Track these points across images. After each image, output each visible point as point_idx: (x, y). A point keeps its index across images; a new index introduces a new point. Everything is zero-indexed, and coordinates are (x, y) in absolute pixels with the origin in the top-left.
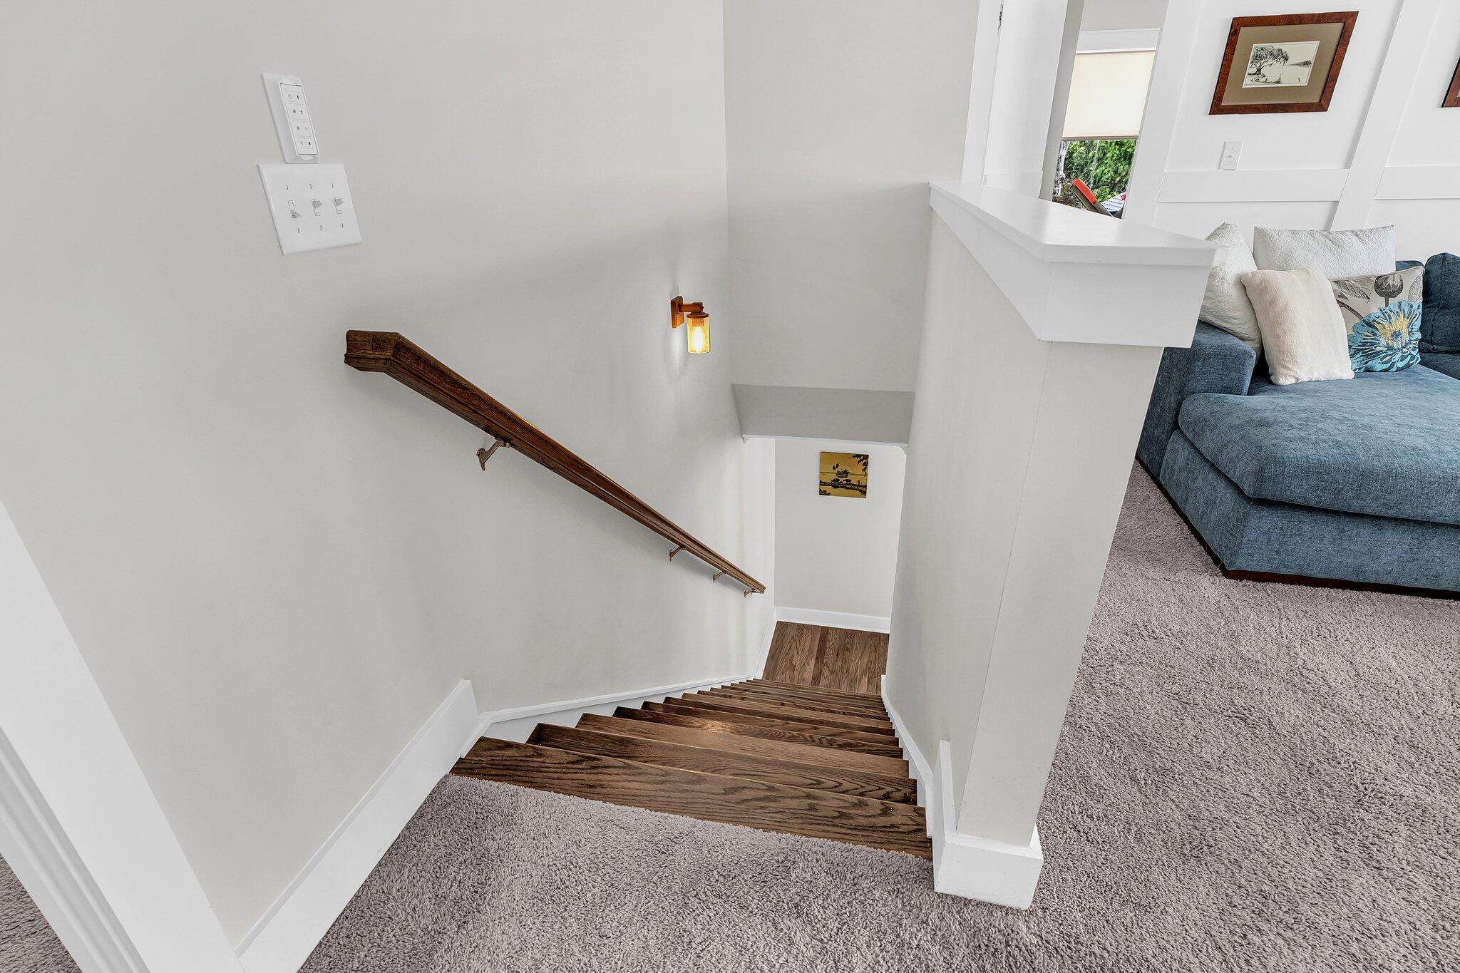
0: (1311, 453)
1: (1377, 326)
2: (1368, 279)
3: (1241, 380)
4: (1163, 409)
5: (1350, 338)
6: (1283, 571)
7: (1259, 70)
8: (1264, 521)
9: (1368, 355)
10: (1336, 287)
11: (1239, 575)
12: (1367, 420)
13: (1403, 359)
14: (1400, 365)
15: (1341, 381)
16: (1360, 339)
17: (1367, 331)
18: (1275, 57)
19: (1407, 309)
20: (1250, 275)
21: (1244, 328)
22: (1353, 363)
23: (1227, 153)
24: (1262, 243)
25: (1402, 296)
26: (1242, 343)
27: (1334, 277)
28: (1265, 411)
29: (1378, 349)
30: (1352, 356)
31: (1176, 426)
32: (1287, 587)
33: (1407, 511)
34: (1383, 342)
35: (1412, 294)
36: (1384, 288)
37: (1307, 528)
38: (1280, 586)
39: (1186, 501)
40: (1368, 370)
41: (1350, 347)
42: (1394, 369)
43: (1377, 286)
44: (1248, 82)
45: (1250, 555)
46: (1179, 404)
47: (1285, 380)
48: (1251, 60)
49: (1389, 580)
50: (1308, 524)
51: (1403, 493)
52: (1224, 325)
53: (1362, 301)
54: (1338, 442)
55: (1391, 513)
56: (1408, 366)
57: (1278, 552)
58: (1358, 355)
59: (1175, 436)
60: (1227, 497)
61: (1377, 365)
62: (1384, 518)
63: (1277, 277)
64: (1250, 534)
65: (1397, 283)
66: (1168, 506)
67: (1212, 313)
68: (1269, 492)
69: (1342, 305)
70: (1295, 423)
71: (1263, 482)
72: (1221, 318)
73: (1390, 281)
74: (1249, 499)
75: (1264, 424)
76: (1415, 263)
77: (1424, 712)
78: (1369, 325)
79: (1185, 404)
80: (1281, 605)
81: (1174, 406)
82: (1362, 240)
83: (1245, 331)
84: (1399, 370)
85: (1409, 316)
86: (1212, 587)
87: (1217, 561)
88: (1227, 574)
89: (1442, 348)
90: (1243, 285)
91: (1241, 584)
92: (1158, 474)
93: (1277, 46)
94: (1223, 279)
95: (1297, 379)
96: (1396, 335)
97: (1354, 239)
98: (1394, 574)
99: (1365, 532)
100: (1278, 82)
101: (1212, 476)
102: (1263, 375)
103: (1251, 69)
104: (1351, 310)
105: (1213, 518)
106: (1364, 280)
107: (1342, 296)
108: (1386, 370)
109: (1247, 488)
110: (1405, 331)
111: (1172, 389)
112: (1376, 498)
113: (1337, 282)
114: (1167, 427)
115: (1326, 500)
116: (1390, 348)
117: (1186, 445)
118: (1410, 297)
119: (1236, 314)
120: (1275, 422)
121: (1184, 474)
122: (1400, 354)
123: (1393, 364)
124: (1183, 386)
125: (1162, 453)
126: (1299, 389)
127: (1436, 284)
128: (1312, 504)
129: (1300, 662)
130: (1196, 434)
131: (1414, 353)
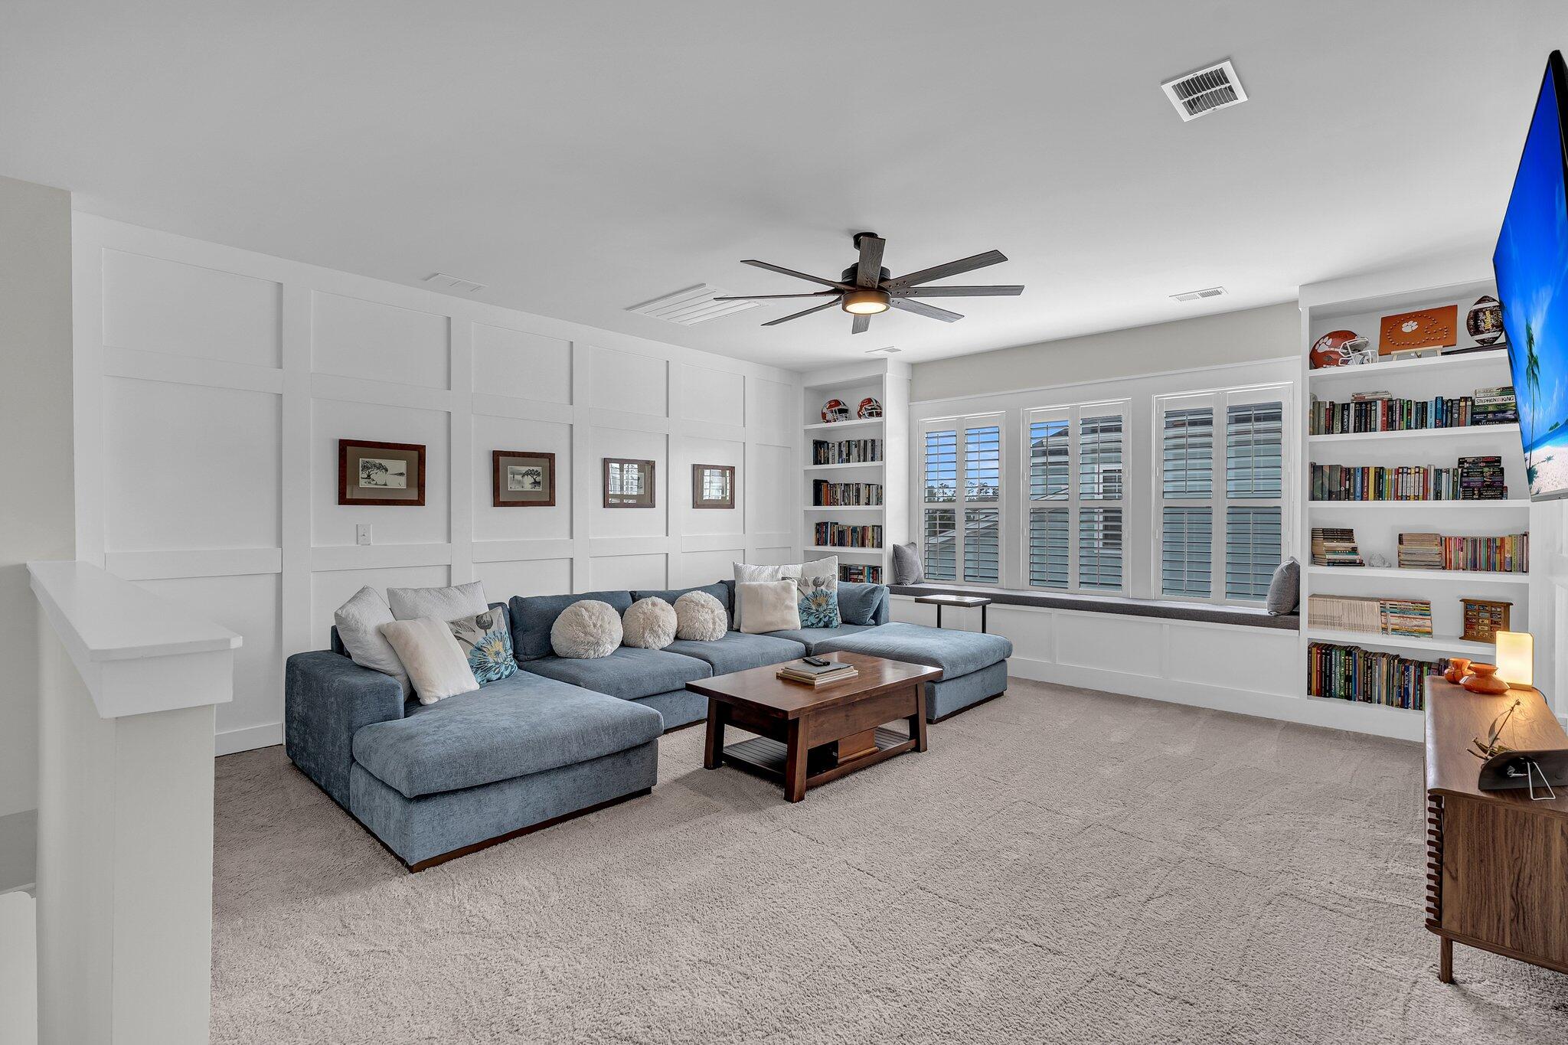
0: (441, 750)
1: (485, 649)
2: (471, 618)
3: (396, 708)
4: (340, 748)
5: (470, 660)
6: (451, 849)
7: (369, 476)
8: (424, 813)
9: (485, 671)
10: (452, 626)
11: (422, 866)
12: (477, 717)
13: (507, 669)
14: (507, 673)
15: (471, 692)
16: (476, 661)
17: (479, 654)
18: (378, 468)
19: (499, 635)
20: (385, 626)
21: (390, 666)
22: (477, 678)
23: (360, 534)
24: (395, 601)
25: (494, 627)
26: (390, 679)
27: (451, 619)
28: (411, 728)
29: (490, 665)
30: (475, 673)
31: (353, 760)
32: (458, 860)
33: (510, 772)
34: (491, 660)
35: (501, 624)
36: (482, 623)
37: (456, 808)
38: (453, 862)
39: (372, 822)
40: (488, 681)
41: (472, 667)
42: (504, 677)
43: (477, 623)
44: (363, 484)
45: (424, 845)
46: (351, 739)
47: (429, 700)
48: (360, 469)
49: (519, 826)
50: (455, 804)
51: (504, 760)
52: (376, 666)
53: (471, 634)
54: (458, 737)
55: (502, 777)
56: (511, 673)
57: (442, 835)
58: (479, 671)
59: (353, 767)
60: (396, 804)
61: (493, 676)
62: (501, 781)
63: (407, 625)
64: (418, 828)
65: (489, 619)
66: (362, 832)
67: (365, 658)
68: (420, 790)
69: (458, 638)
70: (431, 731)
71: (413, 782)
72: (374, 662)
73: (484, 618)
74: (410, 800)
75: (410, 737)
76: (501, 604)
77: (544, 907)
78: (480, 649)
79: (355, 738)
80: (454, 876)
81: (347, 742)
82: (463, 593)
83: (393, 669)
84: (507, 677)
85: (502, 639)
86: (401, 886)
87: (402, 861)
88: (412, 870)
89: (532, 657)
90: (382, 633)
91: (424, 873)
92: (349, 807)
93: (378, 461)
94: (365, 631)
95: (439, 697)
96: (497, 653)
97: (458, 592)
98: (520, 820)
99: (493, 796)
100: (386, 485)
101: (384, 792)
102: (414, 701)
103: (363, 475)
104: (466, 641)
105: (392, 827)
106: (469, 619)
107: (457, 632)
108: (499, 679)
109: (406, 792)
110: (502, 650)
111: (343, 728)
112: (490, 770)
113: (452, 623)
114: (347, 761)
115: (460, 782)
116: (497, 663)
117: (363, 773)
118: (499, 627)
119: (383, 657)
120: (417, 734)
121: (366, 798)
122: (504, 666)
123: (502, 673)
124: (350, 723)
125: (347, 787)
126: (441, 704)
127: (517, 616)
128: (452, 788)
129: (467, 913)
130: (366, 761)
131: (512, 664)
